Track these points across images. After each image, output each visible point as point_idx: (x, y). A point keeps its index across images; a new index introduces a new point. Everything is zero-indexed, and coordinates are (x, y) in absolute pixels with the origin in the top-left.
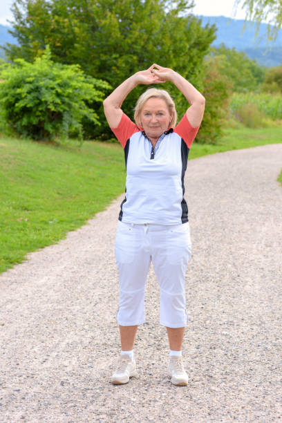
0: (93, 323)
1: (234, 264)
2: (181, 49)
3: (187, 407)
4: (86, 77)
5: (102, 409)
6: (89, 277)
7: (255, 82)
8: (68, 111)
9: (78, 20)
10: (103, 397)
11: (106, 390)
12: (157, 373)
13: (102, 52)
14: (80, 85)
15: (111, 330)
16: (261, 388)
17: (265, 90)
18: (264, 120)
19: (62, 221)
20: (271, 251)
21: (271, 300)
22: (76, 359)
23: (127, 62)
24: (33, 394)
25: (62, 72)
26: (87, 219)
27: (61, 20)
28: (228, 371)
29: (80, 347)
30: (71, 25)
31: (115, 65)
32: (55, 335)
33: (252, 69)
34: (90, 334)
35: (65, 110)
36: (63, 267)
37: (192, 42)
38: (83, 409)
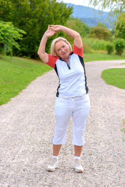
0: (32, 141)
1: (91, 115)
2: (58, 17)
3: (85, 183)
4: (15, 28)
5: (45, 183)
6: (25, 119)
7: (86, 33)
8: (6, 43)
9: (11, 2)
10: (44, 177)
11: (45, 174)
12: (67, 166)
13: (22, 17)
14: (12, 31)
15: (42, 145)
16: (117, 175)
17: (90, 37)
18: (91, 50)
19: (7, 93)
20: (106, 109)
21: (111, 133)
22: (28, 158)
23: (33, 22)
24: (11, 175)
25: (4, 25)
26: (19, 92)
27: (4, 2)
28: (100, 166)
29: (28, 153)
30: (8, 4)
31: (27, 23)
32: (16, 147)
33: (84, 27)
34: (32, 147)
35: (5, 43)
36: (12, 114)
37: (62, 14)
38: (36, 183)
